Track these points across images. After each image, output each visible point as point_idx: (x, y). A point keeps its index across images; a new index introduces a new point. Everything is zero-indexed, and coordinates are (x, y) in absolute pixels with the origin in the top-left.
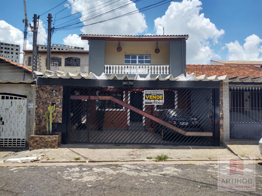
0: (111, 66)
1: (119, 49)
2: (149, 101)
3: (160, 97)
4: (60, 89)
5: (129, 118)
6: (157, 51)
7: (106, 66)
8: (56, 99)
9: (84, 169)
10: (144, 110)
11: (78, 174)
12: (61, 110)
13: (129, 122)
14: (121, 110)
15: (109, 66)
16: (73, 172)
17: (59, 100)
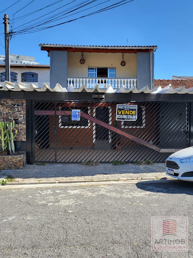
0: (75, 79)
1: (83, 61)
2: (121, 117)
3: (134, 112)
4: (23, 103)
5: (94, 136)
6: (123, 64)
7: (69, 79)
8: (18, 115)
9: (58, 191)
10: (110, 123)
11: (52, 197)
12: (25, 127)
13: (94, 140)
14: (87, 127)
15: (72, 79)
16: (47, 195)
17: (22, 116)
